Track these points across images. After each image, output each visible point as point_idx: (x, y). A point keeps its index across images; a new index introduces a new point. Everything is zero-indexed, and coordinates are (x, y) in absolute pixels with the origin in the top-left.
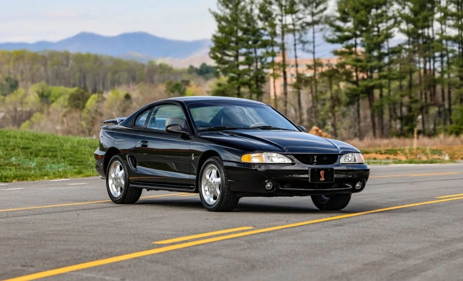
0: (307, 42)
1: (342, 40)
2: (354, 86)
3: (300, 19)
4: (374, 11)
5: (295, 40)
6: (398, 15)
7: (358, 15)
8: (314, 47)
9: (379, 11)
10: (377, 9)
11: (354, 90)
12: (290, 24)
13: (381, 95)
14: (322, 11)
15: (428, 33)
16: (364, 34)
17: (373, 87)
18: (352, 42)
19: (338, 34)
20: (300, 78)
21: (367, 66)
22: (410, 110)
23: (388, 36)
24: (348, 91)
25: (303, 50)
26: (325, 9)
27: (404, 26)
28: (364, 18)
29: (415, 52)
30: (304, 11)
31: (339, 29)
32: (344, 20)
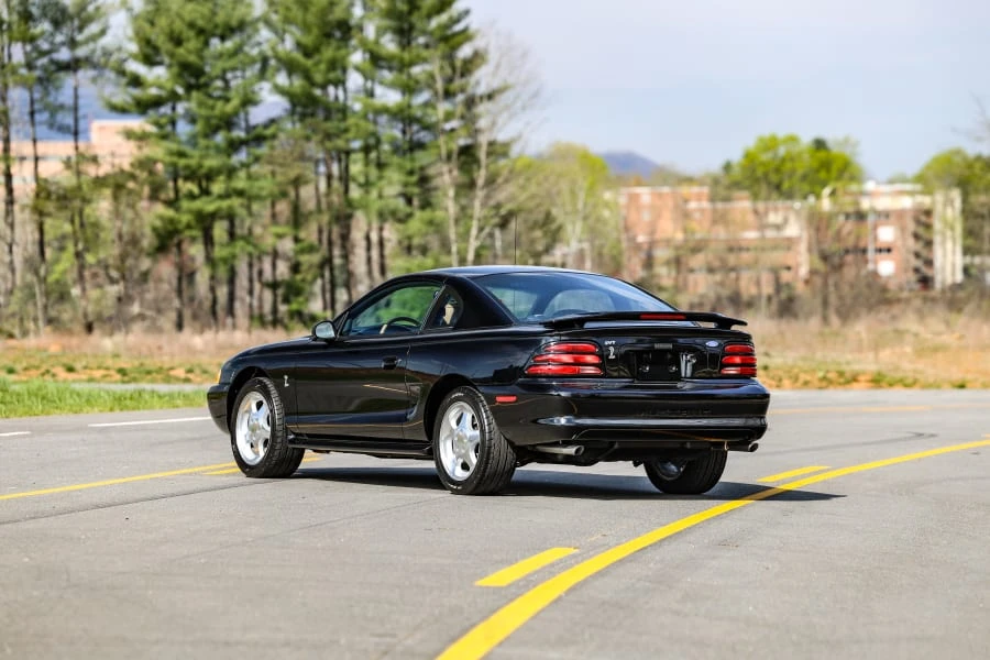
0: (62, 107)
1: (143, 107)
2: (170, 213)
3: (43, 54)
4: (215, 42)
5: (32, 102)
6: (270, 53)
7: (181, 51)
8: (76, 120)
9: (229, 44)
10: (223, 38)
11: (172, 221)
12: (21, 66)
13: (232, 235)
14: (94, 38)
15: (337, 98)
16: (195, 94)
17: (213, 216)
18: (166, 110)
19: (137, 92)
20: (43, 190)
21: (200, 166)
22: (295, 268)
23: (249, 101)
24: (158, 223)
25: (51, 126)
26: (103, 32)
27: (282, 79)
28: (192, 58)
29: (308, 139)
30: (52, 35)
31: (136, 81)
32: (150, 60)
